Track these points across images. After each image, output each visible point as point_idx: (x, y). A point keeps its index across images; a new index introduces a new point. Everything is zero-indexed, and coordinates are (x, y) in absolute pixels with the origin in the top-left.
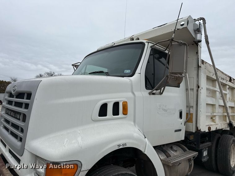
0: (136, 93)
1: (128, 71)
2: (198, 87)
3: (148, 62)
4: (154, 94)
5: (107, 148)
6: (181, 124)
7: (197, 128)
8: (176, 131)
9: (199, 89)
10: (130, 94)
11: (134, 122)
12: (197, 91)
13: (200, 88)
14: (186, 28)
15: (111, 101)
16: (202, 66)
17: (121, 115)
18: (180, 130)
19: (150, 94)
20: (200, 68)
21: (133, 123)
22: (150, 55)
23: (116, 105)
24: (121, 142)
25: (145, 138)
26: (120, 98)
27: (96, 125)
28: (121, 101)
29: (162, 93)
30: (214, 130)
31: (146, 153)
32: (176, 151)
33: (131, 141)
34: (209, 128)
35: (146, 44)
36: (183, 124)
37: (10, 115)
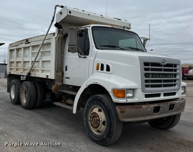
37: (159, 77)
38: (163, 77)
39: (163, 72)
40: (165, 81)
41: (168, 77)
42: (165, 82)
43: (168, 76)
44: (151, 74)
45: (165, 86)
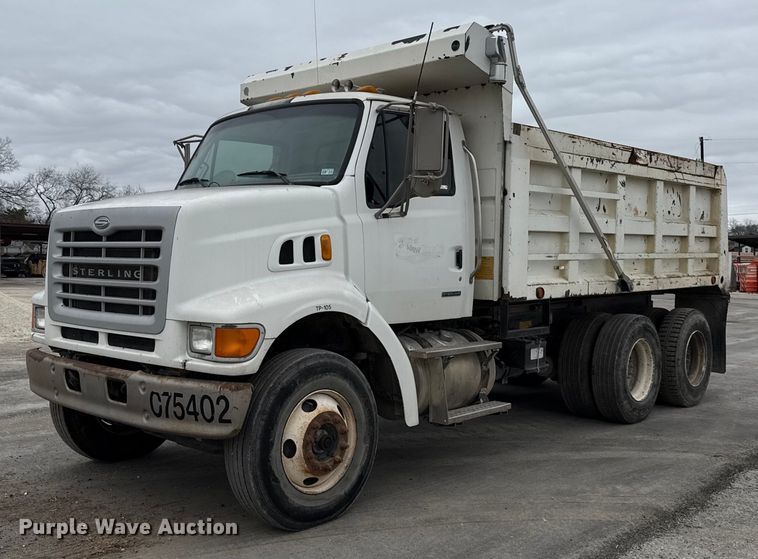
0: (346, 217)
1: (329, 172)
2: (505, 193)
3: (372, 147)
4: (386, 216)
5: (300, 309)
6: (460, 279)
7: (502, 290)
8: (445, 295)
9: (507, 197)
10: (335, 221)
11: (347, 273)
12: (503, 202)
13: (510, 195)
14: (462, 56)
15: (299, 236)
16: (515, 139)
17: (319, 260)
18: (457, 294)
19: (377, 216)
20: (508, 145)
21: (343, 276)
22: (377, 125)
23: (309, 243)
24: (322, 302)
25: (367, 300)
26: (315, 228)
27: (277, 278)
28: (318, 234)
29: (405, 214)
30: (559, 296)
31: (368, 326)
32: (449, 340)
33: (340, 302)
34: (540, 292)
35: (367, 104)
36: (466, 279)
37: (96, 277)
38: (106, 277)
39: (103, 260)
40: (110, 291)
41: (122, 278)
42: (110, 296)
43: (122, 273)
44: (74, 264)
45: (112, 308)
